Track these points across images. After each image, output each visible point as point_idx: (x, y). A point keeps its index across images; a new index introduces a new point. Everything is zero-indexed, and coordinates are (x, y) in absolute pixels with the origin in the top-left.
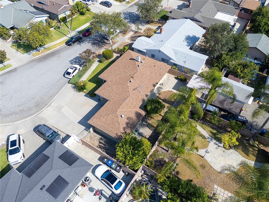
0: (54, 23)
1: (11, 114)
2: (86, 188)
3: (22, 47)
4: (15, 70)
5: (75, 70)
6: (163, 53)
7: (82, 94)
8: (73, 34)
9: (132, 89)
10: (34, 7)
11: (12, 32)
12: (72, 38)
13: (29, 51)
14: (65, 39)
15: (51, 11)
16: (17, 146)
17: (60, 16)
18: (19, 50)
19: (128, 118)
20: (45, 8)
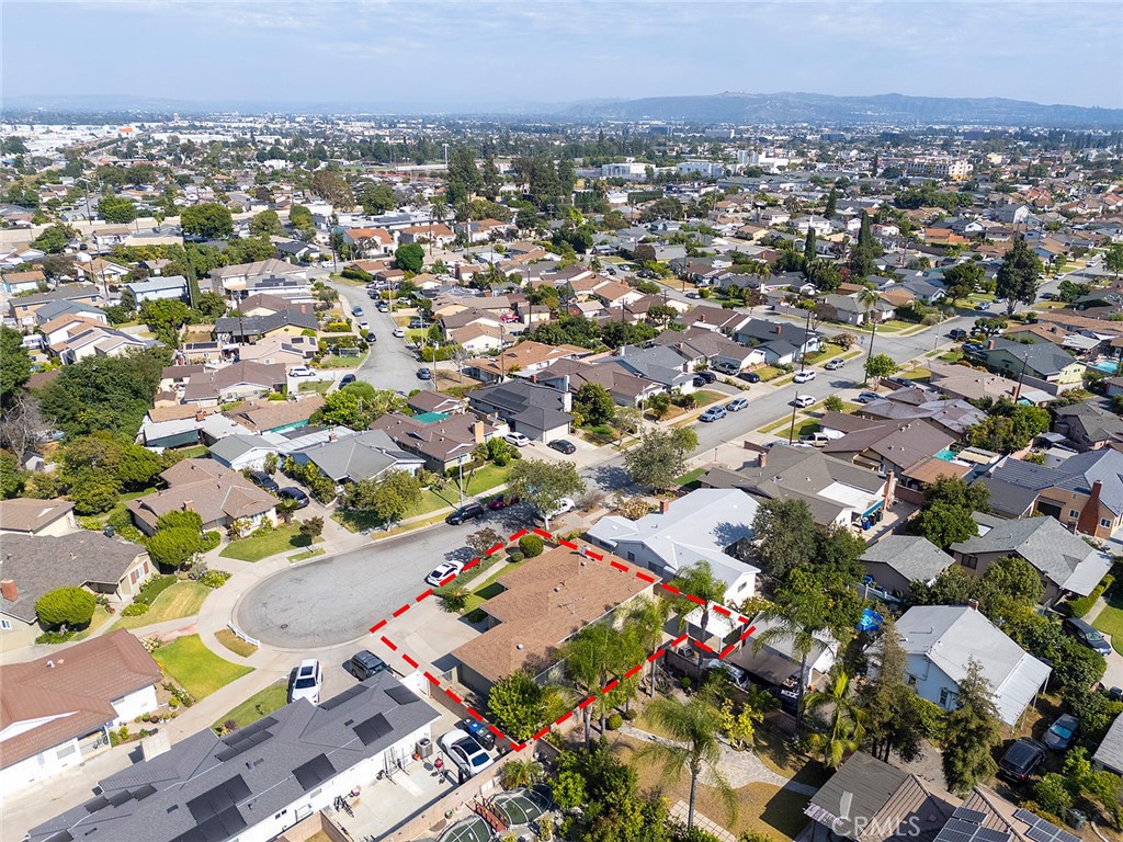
0: (432, 478)
1: (306, 635)
2: (420, 763)
3: (353, 519)
4: (331, 560)
5: (453, 570)
6: (649, 549)
7: (456, 615)
8: (468, 501)
9: (555, 605)
10: (398, 443)
11: (340, 489)
12: (463, 510)
13: (366, 529)
14: (449, 510)
15: (431, 454)
16: (313, 675)
17: (448, 466)
18: (347, 525)
19: (530, 656)
20: (420, 446)
